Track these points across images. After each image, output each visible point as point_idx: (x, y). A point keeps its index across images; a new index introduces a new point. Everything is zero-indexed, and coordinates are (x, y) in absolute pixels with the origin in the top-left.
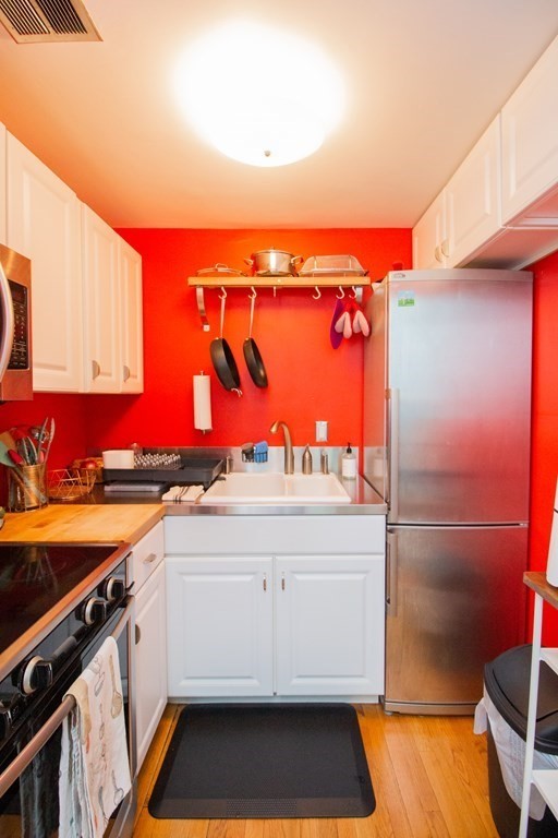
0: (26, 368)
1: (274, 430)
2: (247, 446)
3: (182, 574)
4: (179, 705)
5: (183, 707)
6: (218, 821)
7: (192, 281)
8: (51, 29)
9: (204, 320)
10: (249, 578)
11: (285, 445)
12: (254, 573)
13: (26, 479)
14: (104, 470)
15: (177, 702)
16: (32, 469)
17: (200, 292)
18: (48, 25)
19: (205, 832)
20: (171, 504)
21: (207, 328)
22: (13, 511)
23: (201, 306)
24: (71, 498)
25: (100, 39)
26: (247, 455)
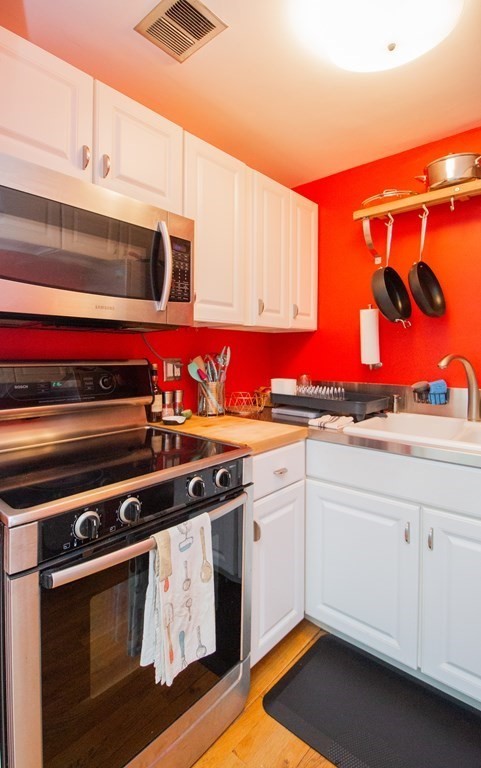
0: (189, 301)
1: (443, 363)
2: (420, 385)
3: (322, 499)
4: (321, 630)
5: (324, 634)
6: (317, 755)
7: (357, 215)
8: (194, 39)
9: (374, 254)
10: (391, 523)
11: (469, 387)
12: (397, 520)
13: (209, 392)
14: (271, 394)
15: (319, 625)
16: (213, 385)
17: (366, 225)
18: (191, 37)
19: (302, 755)
20: (316, 428)
21: (378, 261)
22: (201, 415)
23: (368, 238)
24: (246, 413)
25: (227, 27)
26: (420, 395)
